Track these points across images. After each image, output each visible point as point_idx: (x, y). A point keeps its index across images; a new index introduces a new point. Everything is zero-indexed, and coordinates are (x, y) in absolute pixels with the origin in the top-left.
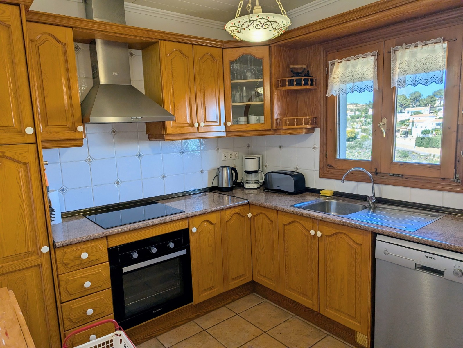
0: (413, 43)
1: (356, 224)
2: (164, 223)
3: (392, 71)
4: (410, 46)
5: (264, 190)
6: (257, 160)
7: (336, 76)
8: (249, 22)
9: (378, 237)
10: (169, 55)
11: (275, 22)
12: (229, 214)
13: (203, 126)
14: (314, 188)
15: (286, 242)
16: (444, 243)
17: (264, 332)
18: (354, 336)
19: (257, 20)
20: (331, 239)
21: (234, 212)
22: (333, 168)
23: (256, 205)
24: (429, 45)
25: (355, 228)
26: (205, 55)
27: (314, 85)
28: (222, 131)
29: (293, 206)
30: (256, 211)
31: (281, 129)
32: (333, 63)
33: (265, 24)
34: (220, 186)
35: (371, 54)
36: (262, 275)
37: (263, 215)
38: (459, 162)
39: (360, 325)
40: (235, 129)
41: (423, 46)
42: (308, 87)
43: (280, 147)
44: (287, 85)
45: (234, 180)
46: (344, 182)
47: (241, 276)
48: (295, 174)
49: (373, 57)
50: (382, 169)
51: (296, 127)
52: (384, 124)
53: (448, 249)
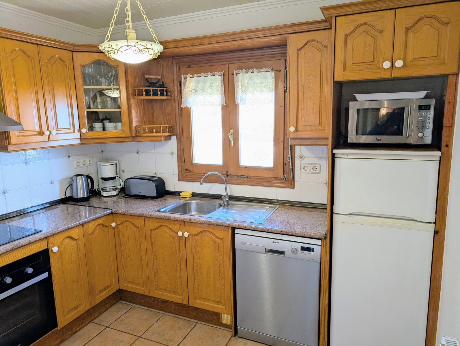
0: (251, 69)
1: (219, 222)
2: (19, 247)
3: (235, 91)
4: (248, 71)
5: (124, 197)
6: (114, 166)
7: (189, 89)
8: (128, 47)
9: (237, 231)
10: (9, 54)
11: (152, 49)
12: (92, 227)
13: (55, 134)
14: (174, 190)
15: (154, 246)
16: (284, 230)
17: (138, 337)
18: (220, 317)
19: (136, 46)
20: (197, 238)
21: (97, 224)
22: (190, 172)
23: (120, 214)
24: (262, 72)
25: (218, 225)
26: (53, 57)
27: (169, 95)
28: (76, 139)
29: (159, 211)
30: (120, 220)
31: (140, 136)
32: (186, 77)
33: (142, 50)
34: (75, 196)
35: (218, 73)
36: (129, 282)
37: (128, 223)
38: (286, 164)
39: (225, 308)
40: (92, 136)
41: (258, 73)
42: (164, 97)
43: (138, 152)
44: (144, 95)
45: (90, 189)
46: (202, 185)
47: (108, 287)
48: (155, 179)
49: (220, 77)
50: (232, 172)
51: (154, 134)
52: (232, 135)
53: (287, 234)
